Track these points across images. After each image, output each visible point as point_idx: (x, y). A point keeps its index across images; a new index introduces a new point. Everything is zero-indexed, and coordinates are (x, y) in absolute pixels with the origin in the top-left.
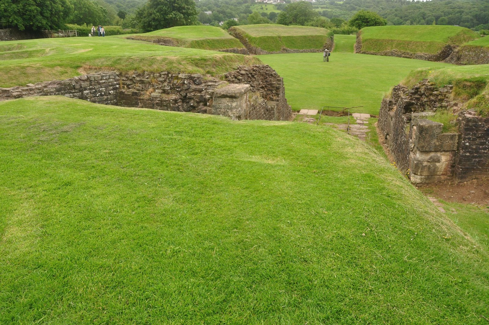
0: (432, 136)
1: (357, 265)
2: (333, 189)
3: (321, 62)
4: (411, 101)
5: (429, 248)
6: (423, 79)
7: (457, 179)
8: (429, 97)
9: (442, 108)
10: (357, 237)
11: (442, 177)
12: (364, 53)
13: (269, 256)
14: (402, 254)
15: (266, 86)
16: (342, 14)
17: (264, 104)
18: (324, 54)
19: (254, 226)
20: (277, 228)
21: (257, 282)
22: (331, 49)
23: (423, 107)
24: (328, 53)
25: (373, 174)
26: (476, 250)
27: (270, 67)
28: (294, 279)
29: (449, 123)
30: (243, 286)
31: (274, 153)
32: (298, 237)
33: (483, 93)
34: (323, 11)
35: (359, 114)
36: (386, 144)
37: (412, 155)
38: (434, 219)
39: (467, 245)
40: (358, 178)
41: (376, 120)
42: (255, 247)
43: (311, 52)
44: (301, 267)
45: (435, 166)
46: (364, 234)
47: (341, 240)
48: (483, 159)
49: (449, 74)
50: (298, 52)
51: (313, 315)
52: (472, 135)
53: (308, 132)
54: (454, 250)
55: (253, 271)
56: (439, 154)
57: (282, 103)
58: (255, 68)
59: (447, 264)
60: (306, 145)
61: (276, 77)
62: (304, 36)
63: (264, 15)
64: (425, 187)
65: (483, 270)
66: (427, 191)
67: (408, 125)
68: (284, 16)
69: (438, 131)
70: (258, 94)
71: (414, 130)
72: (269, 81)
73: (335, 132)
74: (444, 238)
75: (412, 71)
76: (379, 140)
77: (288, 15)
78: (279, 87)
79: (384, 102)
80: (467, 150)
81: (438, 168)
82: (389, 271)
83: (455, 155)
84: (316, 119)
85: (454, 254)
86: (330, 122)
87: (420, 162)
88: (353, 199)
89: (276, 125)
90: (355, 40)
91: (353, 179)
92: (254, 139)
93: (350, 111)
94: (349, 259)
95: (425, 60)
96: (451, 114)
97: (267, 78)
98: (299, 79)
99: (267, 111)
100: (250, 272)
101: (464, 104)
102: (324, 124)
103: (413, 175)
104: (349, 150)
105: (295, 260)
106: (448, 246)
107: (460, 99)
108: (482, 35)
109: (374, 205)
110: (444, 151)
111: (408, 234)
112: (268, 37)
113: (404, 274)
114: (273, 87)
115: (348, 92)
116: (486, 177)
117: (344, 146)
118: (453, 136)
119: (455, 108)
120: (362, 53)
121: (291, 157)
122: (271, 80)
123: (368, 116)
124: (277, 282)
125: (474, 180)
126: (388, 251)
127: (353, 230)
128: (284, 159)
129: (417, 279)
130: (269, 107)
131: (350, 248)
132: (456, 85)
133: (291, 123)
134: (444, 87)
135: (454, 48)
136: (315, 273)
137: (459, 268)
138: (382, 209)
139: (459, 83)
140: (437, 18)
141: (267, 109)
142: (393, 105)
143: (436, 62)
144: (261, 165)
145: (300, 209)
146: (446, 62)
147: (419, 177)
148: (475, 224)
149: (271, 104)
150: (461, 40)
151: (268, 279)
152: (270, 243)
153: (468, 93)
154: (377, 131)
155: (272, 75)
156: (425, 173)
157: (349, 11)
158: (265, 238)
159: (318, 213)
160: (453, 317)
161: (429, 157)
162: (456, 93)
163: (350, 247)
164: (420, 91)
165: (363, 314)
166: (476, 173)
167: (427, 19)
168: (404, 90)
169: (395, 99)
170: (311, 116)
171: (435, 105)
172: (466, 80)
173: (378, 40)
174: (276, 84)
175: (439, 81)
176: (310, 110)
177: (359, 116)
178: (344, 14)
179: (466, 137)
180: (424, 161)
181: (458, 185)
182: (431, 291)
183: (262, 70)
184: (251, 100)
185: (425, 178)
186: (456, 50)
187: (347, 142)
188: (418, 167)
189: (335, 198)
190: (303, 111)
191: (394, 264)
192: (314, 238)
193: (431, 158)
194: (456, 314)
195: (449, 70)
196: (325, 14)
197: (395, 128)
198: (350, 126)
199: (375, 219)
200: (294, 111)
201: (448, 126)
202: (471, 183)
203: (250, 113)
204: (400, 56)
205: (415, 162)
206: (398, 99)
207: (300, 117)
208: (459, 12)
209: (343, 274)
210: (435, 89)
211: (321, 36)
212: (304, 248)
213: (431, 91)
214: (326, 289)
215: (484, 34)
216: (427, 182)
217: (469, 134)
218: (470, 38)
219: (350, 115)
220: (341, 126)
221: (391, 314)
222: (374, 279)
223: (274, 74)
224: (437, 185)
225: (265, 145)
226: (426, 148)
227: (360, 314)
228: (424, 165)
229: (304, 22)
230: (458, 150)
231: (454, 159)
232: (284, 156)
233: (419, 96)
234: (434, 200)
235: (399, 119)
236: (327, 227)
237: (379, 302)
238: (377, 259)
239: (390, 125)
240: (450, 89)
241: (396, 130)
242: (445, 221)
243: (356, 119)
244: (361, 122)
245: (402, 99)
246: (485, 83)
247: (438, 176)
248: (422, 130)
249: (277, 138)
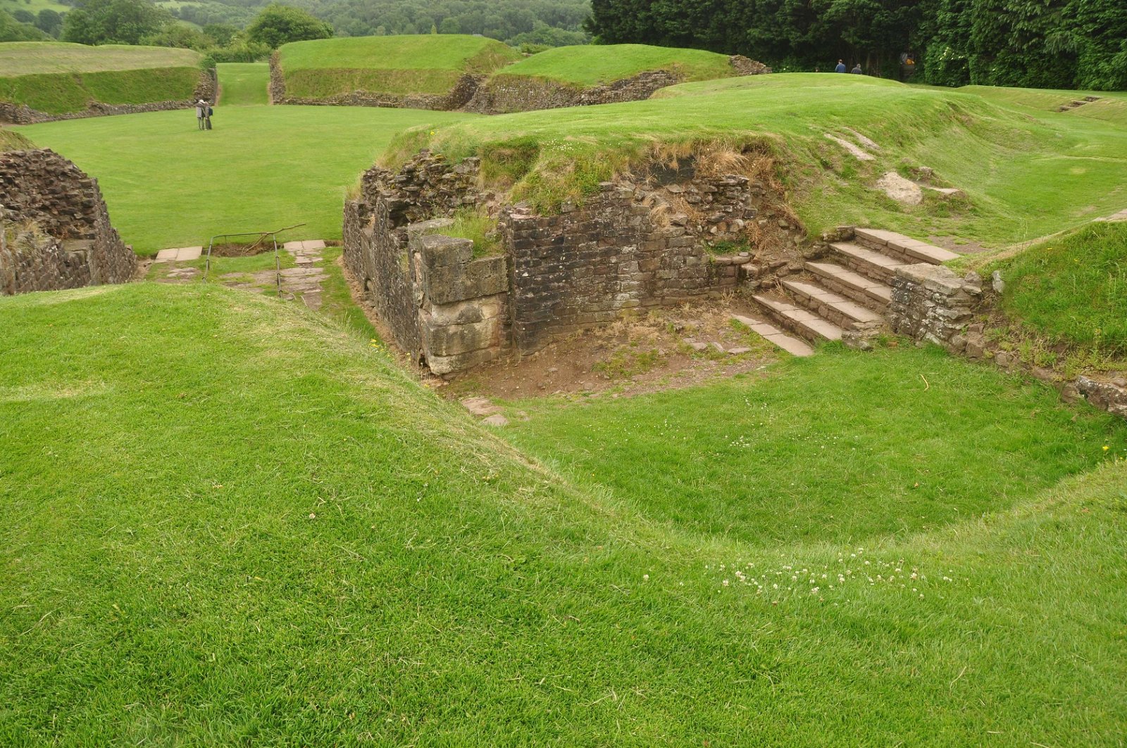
0: (455, 269)
1: (305, 590)
2: (231, 428)
3: (195, 131)
4: (402, 200)
5: (457, 509)
6: (420, 151)
7: (520, 350)
8: (437, 187)
9: (465, 207)
10: (299, 525)
11: (491, 350)
12: (292, 102)
13: (86, 630)
14: (400, 539)
15: (53, 204)
16: (231, 15)
17: (54, 251)
18: (197, 112)
19: (38, 563)
20: (102, 554)
21: (62, 705)
22: (214, 99)
23: (428, 209)
24: (207, 108)
25: (320, 375)
26: (550, 488)
27: (56, 155)
28: (158, 666)
29: (484, 235)
30: (23, 729)
31: (76, 370)
32: (158, 563)
33: (537, 168)
34: (182, 8)
35: (299, 243)
36: (367, 302)
37: (422, 315)
38: (462, 444)
39: (531, 483)
40: (287, 389)
41: (339, 250)
42: (47, 618)
43: (166, 108)
44: (174, 631)
45: (473, 330)
46: (312, 516)
47: (263, 541)
48: (558, 300)
49: (468, 134)
50: (131, 110)
51: (218, 737)
52: (531, 255)
53: (161, 303)
54: (506, 500)
55: (48, 681)
56: (476, 304)
57: (105, 242)
58: (12, 161)
59: (495, 532)
60: (158, 335)
61: (77, 178)
62: (141, 71)
63: (23, 16)
64: (461, 378)
65: (564, 525)
66: (467, 387)
67: (404, 252)
68: (79, 19)
69: (464, 256)
70: (34, 226)
71: (417, 261)
72: (59, 189)
73: (226, 293)
74: (485, 480)
75: (396, 135)
76: (353, 295)
77: (90, 19)
78: (90, 202)
79: (349, 207)
80: (527, 288)
81: (479, 333)
82: (379, 582)
83: (506, 301)
84: (200, 268)
85: (508, 507)
86: (235, 271)
87: (440, 330)
88: (279, 440)
89: (78, 298)
90: (268, 75)
91: (276, 395)
92: (18, 343)
93: (278, 239)
94: (286, 579)
95: (426, 108)
96: (484, 217)
97: (52, 182)
98: (144, 177)
99: (68, 266)
100: (39, 685)
101: (507, 194)
102: (221, 277)
103: (433, 357)
104: (264, 329)
105: (155, 619)
106: (495, 493)
107: (496, 184)
108: (525, 54)
109: (329, 444)
110: (485, 296)
111: (410, 491)
112: (43, 76)
113: (411, 579)
114: (75, 204)
115: (268, 195)
116: (572, 335)
117: (251, 322)
118: (496, 262)
119: (491, 203)
120: (289, 103)
121: (123, 372)
122: (64, 188)
123: (320, 244)
124: (117, 688)
125: (551, 346)
126: (370, 541)
127: (287, 511)
128: (104, 379)
129: (440, 582)
130: (72, 255)
131: (283, 555)
132: (486, 156)
133: (116, 288)
134: (464, 162)
135: (479, 80)
136: (209, 636)
137: (520, 534)
138: (348, 450)
139: (490, 152)
140: (438, 20)
141: (66, 262)
142: (369, 214)
143: (448, 112)
144: (43, 406)
145: (155, 492)
146: (468, 110)
147: (445, 360)
148: (565, 434)
149: (74, 249)
150: (489, 65)
151: (92, 687)
152: (87, 597)
153: (510, 171)
154: (346, 274)
155: (64, 174)
156: (457, 349)
157: (245, 6)
158: (72, 588)
159: (199, 492)
160: (518, 637)
161: (457, 314)
162: (488, 173)
163: (284, 552)
164: (418, 176)
165: (333, 695)
166: (553, 330)
167: (418, 22)
168: (385, 177)
169: (369, 199)
170: (188, 263)
171: (450, 202)
172: (502, 145)
173: (319, 72)
174: (81, 195)
175: (451, 151)
176: (181, 249)
177: (301, 248)
178: (236, 15)
179: (521, 260)
180: (448, 324)
181: (524, 362)
182: (469, 599)
183: (33, 165)
184: (15, 243)
185: (458, 360)
186: (484, 85)
187: (257, 313)
188: (439, 337)
189: (238, 448)
190: (165, 255)
191: (387, 564)
192: (197, 555)
193: (462, 315)
194: (523, 630)
195: (468, 126)
196: (187, 15)
197: (379, 262)
198: (283, 272)
199: (335, 475)
200: (143, 256)
201: (482, 243)
202: (549, 353)
203: (17, 278)
204: (373, 104)
205: (432, 330)
206: (377, 197)
207: (161, 270)
208: (479, 7)
209: (275, 618)
210: (447, 169)
211: (183, 68)
212: (175, 584)
213: (439, 173)
214: (240, 665)
215: (529, 51)
216: (464, 366)
217: (525, 254)
218: (505, 60)
219: (278, 247)
220: (262, 276)
221: (393, 674)
222: (348, 610)
223: (71, 170)
224: (483, 369)
225: (50, 354)
226: (448, 296)
227: (329, 698)
228: (451, 332)
229: (138, 36)
230: (511, 289)
231: (508, 310)
232: (104, 373)
233: (416, 188)
234: (483, 402)
235: (384, 242)
236: (226, 520)
237: (366, 655)
238: (348, 563)
239: (369, 257)
240: (475, 166)
241: (382, 267)
242: (484, 445)
243: (293, 255)
244: (307, 261)
245: (383, 197)
246: (536, 148)
247: (483, 351)
248: (432, 259)
249: (80, 330)
